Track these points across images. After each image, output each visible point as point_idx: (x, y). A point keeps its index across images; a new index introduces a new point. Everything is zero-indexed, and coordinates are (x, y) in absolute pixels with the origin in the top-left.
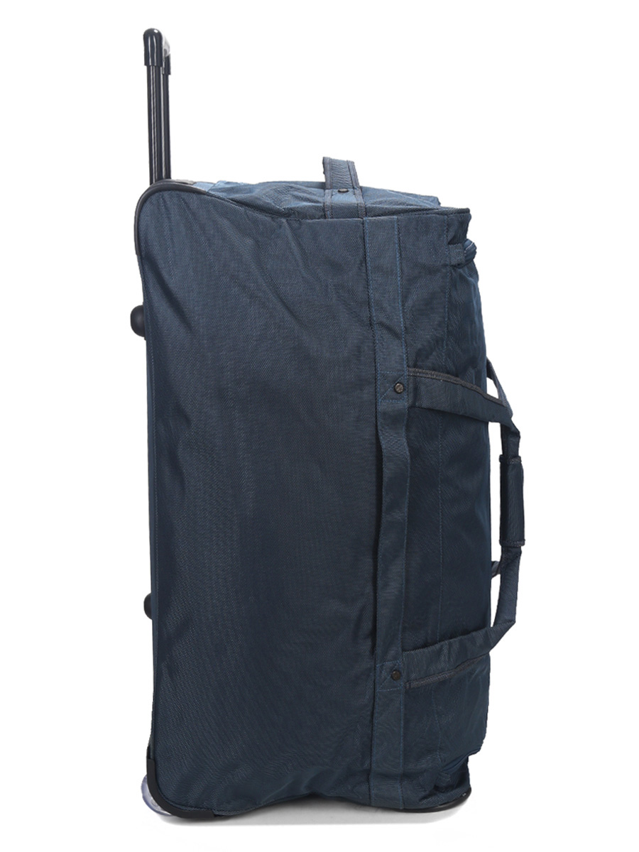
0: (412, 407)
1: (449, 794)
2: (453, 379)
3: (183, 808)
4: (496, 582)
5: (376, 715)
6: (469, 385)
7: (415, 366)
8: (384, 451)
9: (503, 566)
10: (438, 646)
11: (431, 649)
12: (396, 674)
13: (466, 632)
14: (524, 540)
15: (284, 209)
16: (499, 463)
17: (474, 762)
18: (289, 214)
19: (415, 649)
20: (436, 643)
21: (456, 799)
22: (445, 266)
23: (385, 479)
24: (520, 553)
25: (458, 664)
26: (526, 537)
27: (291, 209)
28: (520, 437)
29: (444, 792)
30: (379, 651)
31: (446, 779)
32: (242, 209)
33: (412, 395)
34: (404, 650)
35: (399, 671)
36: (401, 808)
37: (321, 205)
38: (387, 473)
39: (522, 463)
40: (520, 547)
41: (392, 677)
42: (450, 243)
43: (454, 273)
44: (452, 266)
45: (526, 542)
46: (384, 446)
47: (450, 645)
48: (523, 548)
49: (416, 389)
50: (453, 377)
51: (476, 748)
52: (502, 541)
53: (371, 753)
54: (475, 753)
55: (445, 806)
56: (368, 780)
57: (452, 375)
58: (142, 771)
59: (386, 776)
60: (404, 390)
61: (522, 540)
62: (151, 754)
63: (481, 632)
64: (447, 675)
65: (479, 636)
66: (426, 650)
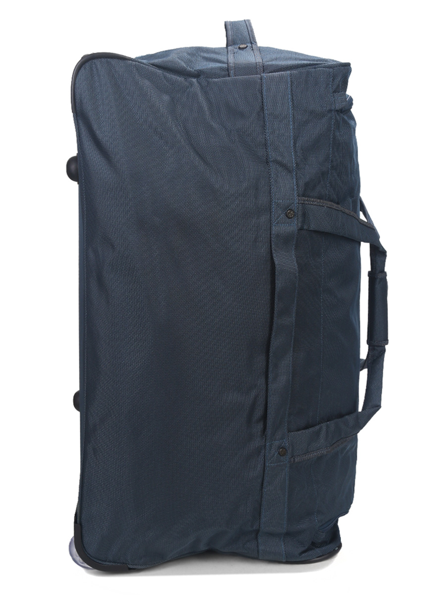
0: (301, 229)
1: (324, 548)
2: (335, 206)
3: (104, 563)
4: (364, 375)
5: (265, 485)
6: (347, 211)
7: (304, 195)
8: (277, 267)
9: (369, 362)
10: (317, 427)
11: (311, 430)
12: (282, 451)
13: (341, 416)
14: (388, 340)
15: (195, 71)
16: (368, 278)
17: (343, 523)
18: (198, 75)
19: (298, 430)
20: (316, 425)
21: (330, 553)
22: (330, 111)
23: (277, 290)
24: (384, 351)
25: (334, 442)
26: (389, 339)
27: (200, 70)
28: (386, 256)
29: (319, 547)
30: (269, 431)
31: (323, 536)
32: (159, 72)
33: (300, 220)
34: (289, 431)
35: (285, 448)
36: (284, 561)
37: (225, 65)
38: (279, 284)
39: (387, 278)
40: (384, 346)
41: (279, 453)
42: (334, 92)
43: (338, 117)
44: (337, 110)
45: (389, 342)
46: (276, 262)
47: (328, 427)
48: (386, 346)
49: (304, 215)
50: (335, 205)
51: (345, 512)
52: (369, 342)
53: (260, 516)
54: (345, 515)
55: (321, 558)
56: (256, 538)
57: (335, 202)
58: (70, 533)
59: (271, 534)
60: (294, 215)
61: (386, 341)
62: (78, 520)
63: (353, 416)
64: (324, 452)
65: (350, 419)
66: (307, 431)
